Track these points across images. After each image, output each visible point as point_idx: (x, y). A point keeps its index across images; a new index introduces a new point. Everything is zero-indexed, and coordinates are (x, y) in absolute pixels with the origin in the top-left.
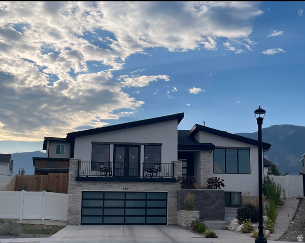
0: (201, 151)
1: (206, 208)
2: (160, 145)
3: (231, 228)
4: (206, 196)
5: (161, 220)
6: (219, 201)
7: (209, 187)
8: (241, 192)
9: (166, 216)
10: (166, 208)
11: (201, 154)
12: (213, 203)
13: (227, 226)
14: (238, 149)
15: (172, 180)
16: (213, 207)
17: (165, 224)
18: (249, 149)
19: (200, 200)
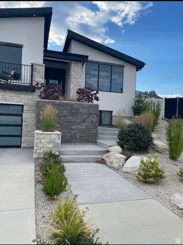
0: (73, 62)
1: (74, 127)
2: (21, 47)
3: (111, 163)
4: (74, 111)
5: (15, 141)
6: (91, 118)
7: (79, 100)
8: (112, 112)
9: (20, 136)
10: (21, 126)
11: (72, 65)
12: (84, 121)
13: (104, 157)
14: (112, 65)
15: (30, 89)
16: (83, 127)
17: (19, 147)
18: (123, 66)
19: (65, 116)
